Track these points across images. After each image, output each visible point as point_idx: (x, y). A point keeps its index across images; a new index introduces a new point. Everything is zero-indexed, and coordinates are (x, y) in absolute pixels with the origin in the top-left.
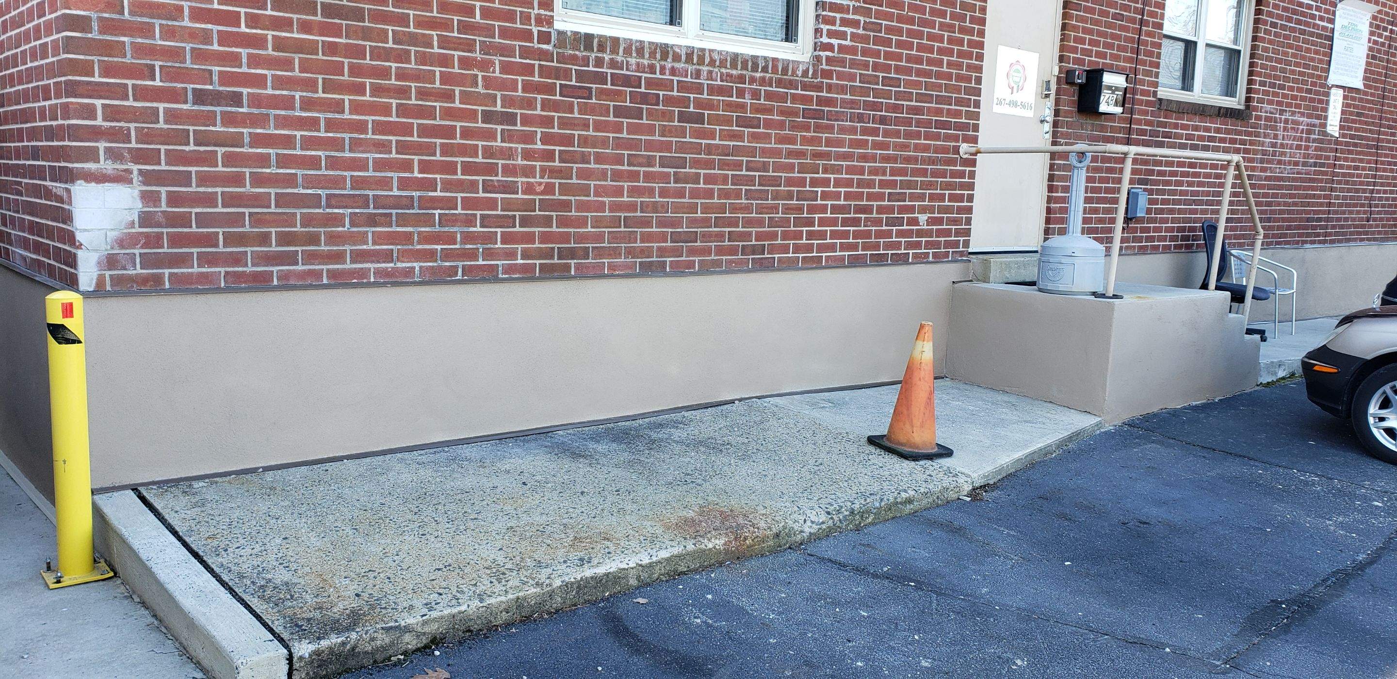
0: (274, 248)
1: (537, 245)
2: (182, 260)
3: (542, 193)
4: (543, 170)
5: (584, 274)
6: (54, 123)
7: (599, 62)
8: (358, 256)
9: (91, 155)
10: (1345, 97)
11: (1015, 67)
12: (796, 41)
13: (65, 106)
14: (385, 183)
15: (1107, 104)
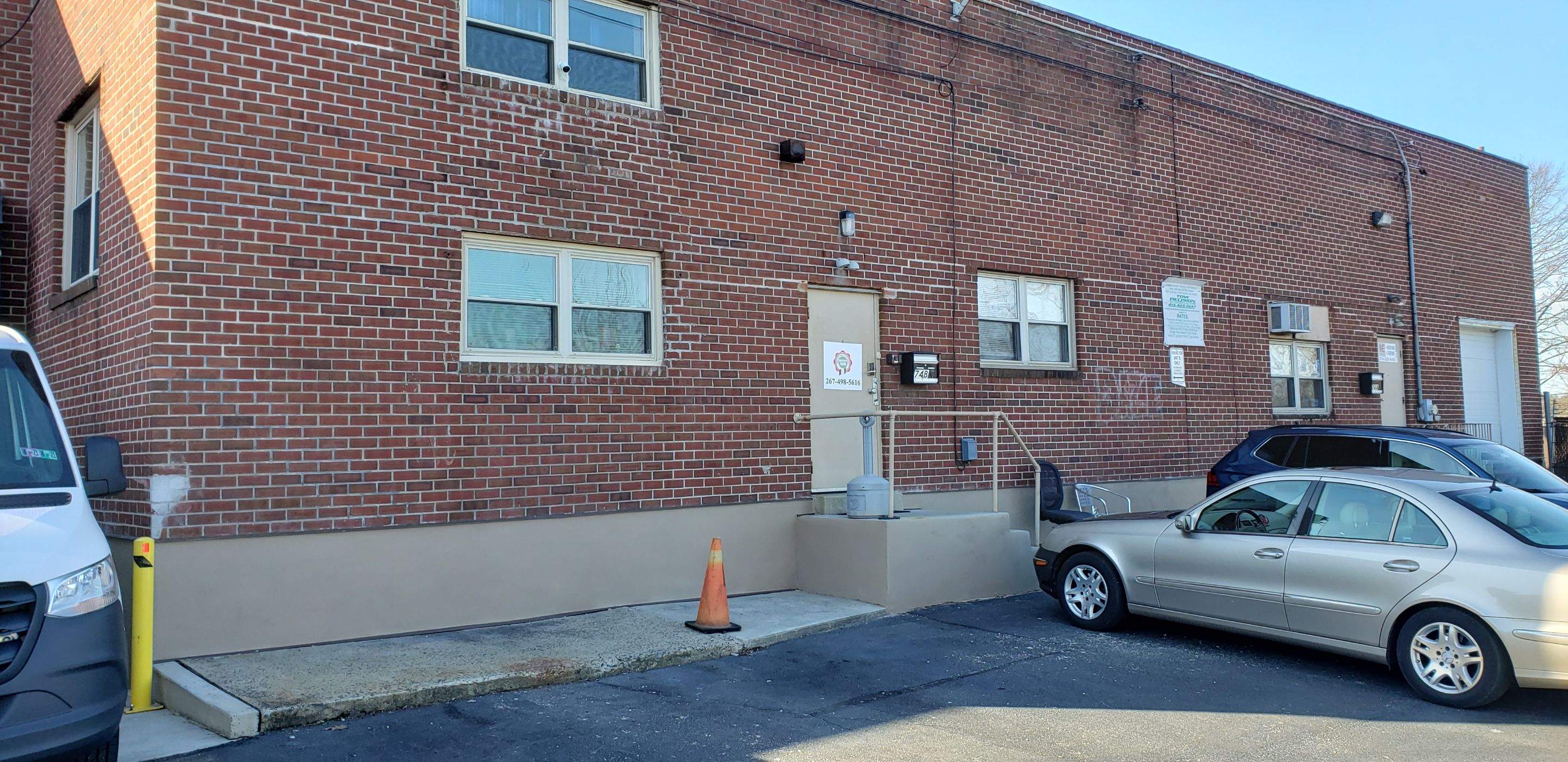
0: (270, 509)
1: (448, 501)
2: (213, 519)
3: (451, 466)
4: (452, 451)
5: (482, 519)
6: (142, 442)
7: (493, 379)
8: (324, 513)
9: (163, 459)
10: (1186, 354)
11: (840, 356)
12: (650, 352)
13: (149, 432)
14: (344, 466)
15: (919, 377)
